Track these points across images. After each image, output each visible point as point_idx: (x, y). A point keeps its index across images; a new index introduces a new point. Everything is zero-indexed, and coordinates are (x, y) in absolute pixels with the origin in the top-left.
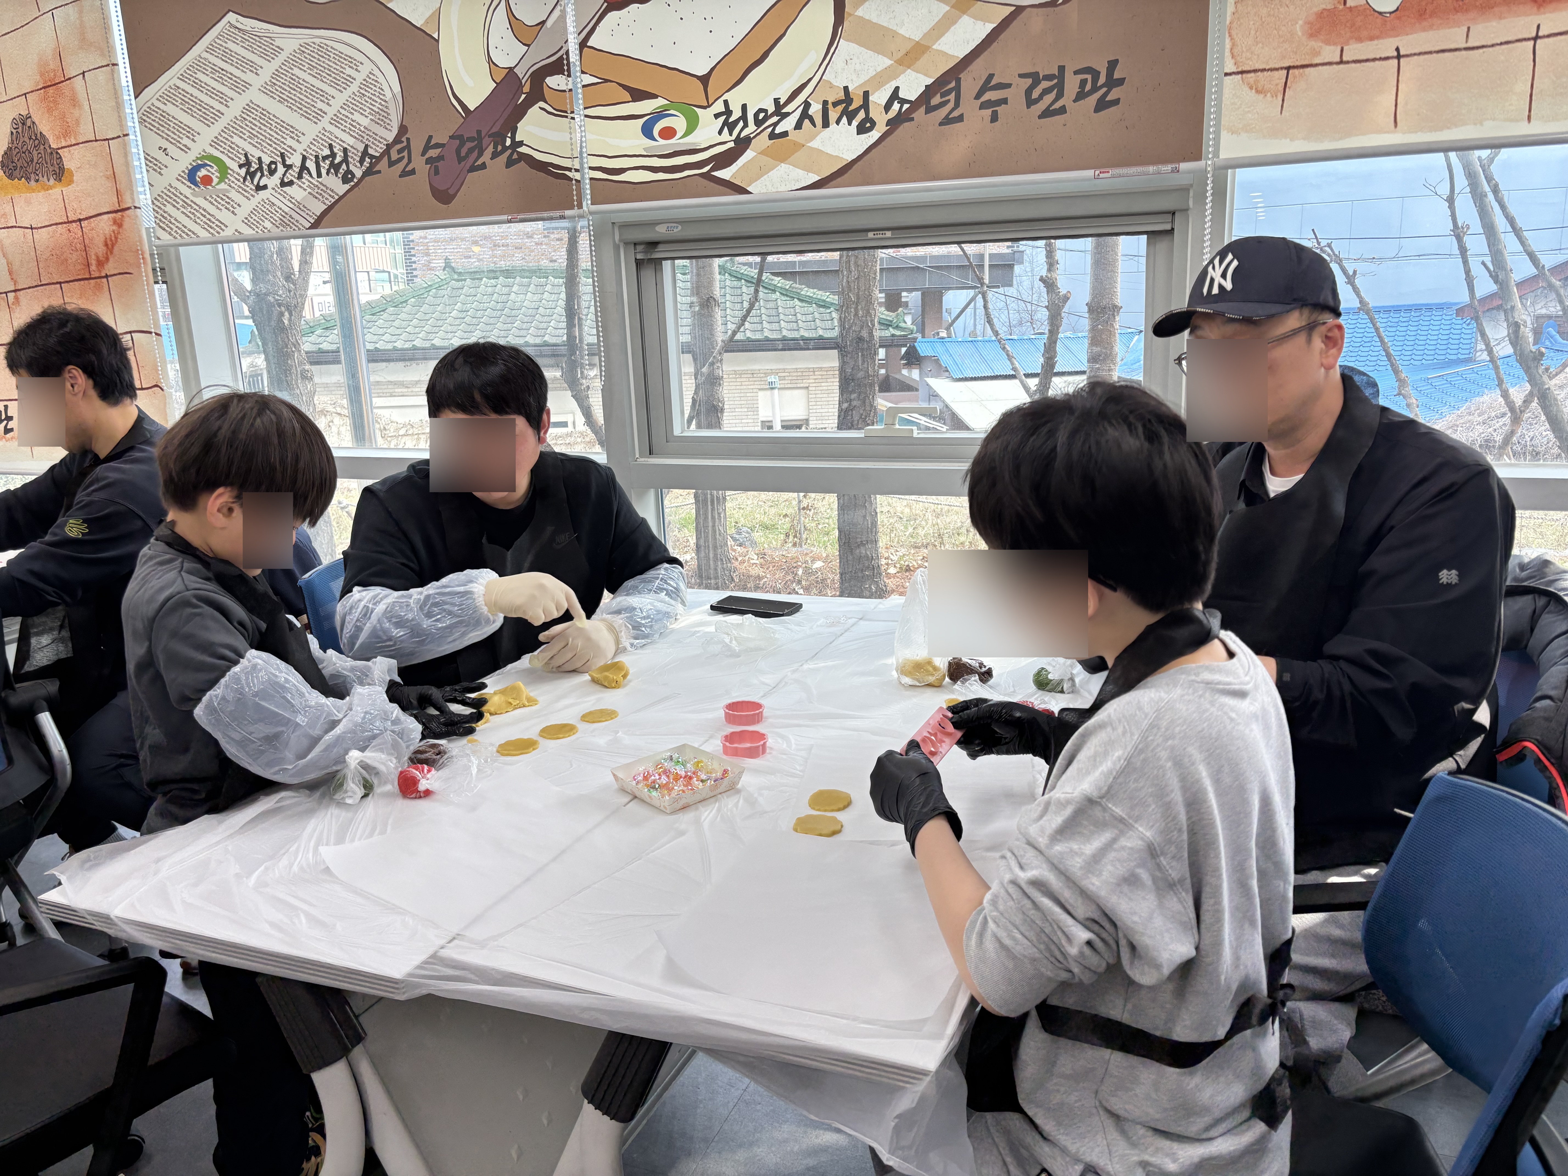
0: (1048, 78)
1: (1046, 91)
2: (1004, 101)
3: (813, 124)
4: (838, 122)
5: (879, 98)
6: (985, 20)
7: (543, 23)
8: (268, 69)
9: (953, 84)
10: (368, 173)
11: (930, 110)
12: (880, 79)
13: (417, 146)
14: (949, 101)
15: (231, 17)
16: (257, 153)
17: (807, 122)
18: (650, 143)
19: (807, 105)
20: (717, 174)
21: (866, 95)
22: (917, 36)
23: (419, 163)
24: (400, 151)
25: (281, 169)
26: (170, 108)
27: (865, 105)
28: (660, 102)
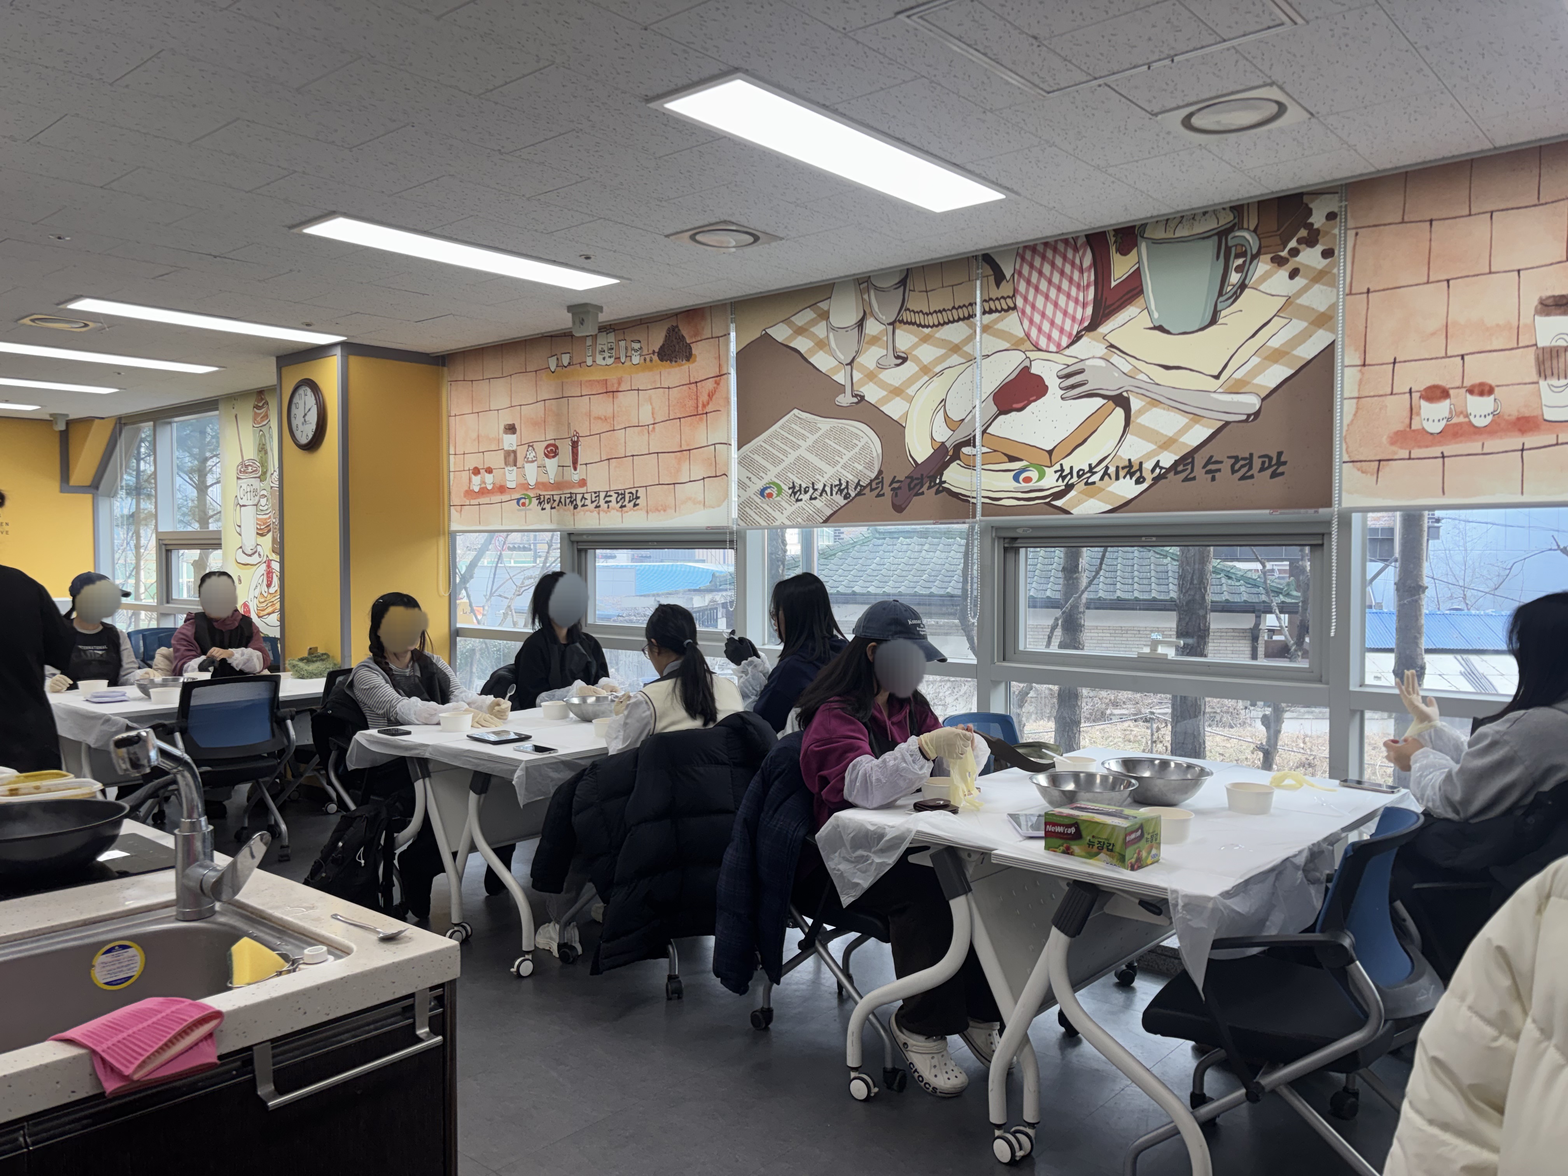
0: (1243, 459)
1: (1242, 466)
2: (1219, 470)
3: (1110, 477)
4: (1124, 477)
5: (1148, 465)
6: (1208, 427)
7: (963, 420)
8: (811, 439)
9: (1190, 460)
10: (859, 494)
11: (1176, 473)
12: (1149, 456)
13: (887, 482)
14: (1187, 469)
15: (796, 411)
16: (799, 482)
17: (1106, 477)
18: (1018, 485)
19: (1107, 468)
20: (1054, 503)
21: (1141, 464)
22: (1170, 434)
23: (887, 490)
24: (877, 484)
25: (811, 491)
26: (756, 457)
27: (1140, 469)
28: (1024, 463)
